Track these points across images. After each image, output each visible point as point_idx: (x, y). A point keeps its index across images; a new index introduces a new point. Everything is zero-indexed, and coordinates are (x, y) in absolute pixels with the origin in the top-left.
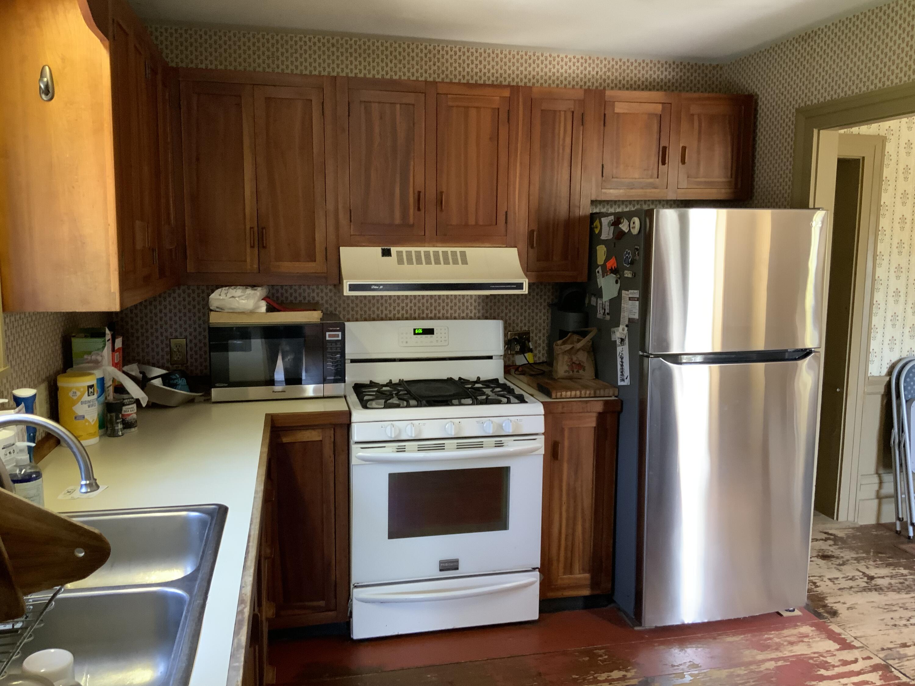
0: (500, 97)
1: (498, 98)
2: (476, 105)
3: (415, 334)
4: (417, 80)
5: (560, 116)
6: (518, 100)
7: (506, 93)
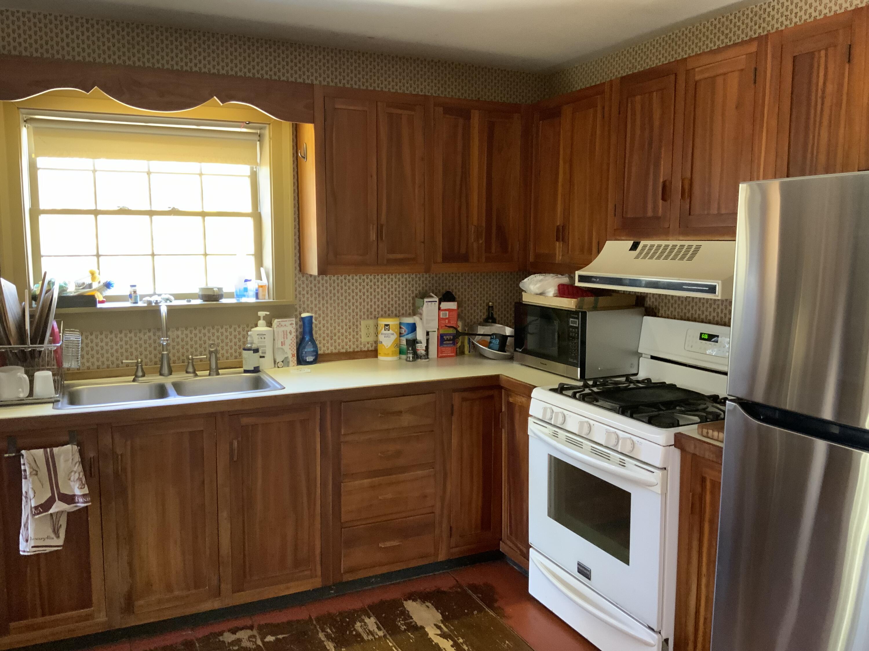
0: (747, 54)
1: (745, 56)
2: (721, 71)
3: (701, 338)
4: (669, 63)
5: (820, 57)
6: (766, 51)
7: (753, 48)
